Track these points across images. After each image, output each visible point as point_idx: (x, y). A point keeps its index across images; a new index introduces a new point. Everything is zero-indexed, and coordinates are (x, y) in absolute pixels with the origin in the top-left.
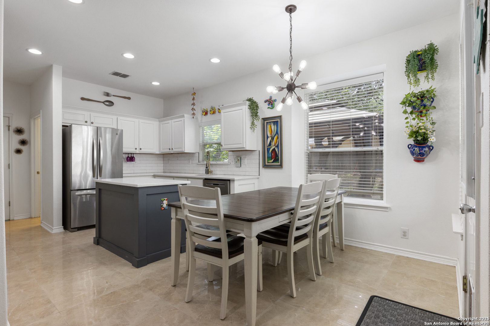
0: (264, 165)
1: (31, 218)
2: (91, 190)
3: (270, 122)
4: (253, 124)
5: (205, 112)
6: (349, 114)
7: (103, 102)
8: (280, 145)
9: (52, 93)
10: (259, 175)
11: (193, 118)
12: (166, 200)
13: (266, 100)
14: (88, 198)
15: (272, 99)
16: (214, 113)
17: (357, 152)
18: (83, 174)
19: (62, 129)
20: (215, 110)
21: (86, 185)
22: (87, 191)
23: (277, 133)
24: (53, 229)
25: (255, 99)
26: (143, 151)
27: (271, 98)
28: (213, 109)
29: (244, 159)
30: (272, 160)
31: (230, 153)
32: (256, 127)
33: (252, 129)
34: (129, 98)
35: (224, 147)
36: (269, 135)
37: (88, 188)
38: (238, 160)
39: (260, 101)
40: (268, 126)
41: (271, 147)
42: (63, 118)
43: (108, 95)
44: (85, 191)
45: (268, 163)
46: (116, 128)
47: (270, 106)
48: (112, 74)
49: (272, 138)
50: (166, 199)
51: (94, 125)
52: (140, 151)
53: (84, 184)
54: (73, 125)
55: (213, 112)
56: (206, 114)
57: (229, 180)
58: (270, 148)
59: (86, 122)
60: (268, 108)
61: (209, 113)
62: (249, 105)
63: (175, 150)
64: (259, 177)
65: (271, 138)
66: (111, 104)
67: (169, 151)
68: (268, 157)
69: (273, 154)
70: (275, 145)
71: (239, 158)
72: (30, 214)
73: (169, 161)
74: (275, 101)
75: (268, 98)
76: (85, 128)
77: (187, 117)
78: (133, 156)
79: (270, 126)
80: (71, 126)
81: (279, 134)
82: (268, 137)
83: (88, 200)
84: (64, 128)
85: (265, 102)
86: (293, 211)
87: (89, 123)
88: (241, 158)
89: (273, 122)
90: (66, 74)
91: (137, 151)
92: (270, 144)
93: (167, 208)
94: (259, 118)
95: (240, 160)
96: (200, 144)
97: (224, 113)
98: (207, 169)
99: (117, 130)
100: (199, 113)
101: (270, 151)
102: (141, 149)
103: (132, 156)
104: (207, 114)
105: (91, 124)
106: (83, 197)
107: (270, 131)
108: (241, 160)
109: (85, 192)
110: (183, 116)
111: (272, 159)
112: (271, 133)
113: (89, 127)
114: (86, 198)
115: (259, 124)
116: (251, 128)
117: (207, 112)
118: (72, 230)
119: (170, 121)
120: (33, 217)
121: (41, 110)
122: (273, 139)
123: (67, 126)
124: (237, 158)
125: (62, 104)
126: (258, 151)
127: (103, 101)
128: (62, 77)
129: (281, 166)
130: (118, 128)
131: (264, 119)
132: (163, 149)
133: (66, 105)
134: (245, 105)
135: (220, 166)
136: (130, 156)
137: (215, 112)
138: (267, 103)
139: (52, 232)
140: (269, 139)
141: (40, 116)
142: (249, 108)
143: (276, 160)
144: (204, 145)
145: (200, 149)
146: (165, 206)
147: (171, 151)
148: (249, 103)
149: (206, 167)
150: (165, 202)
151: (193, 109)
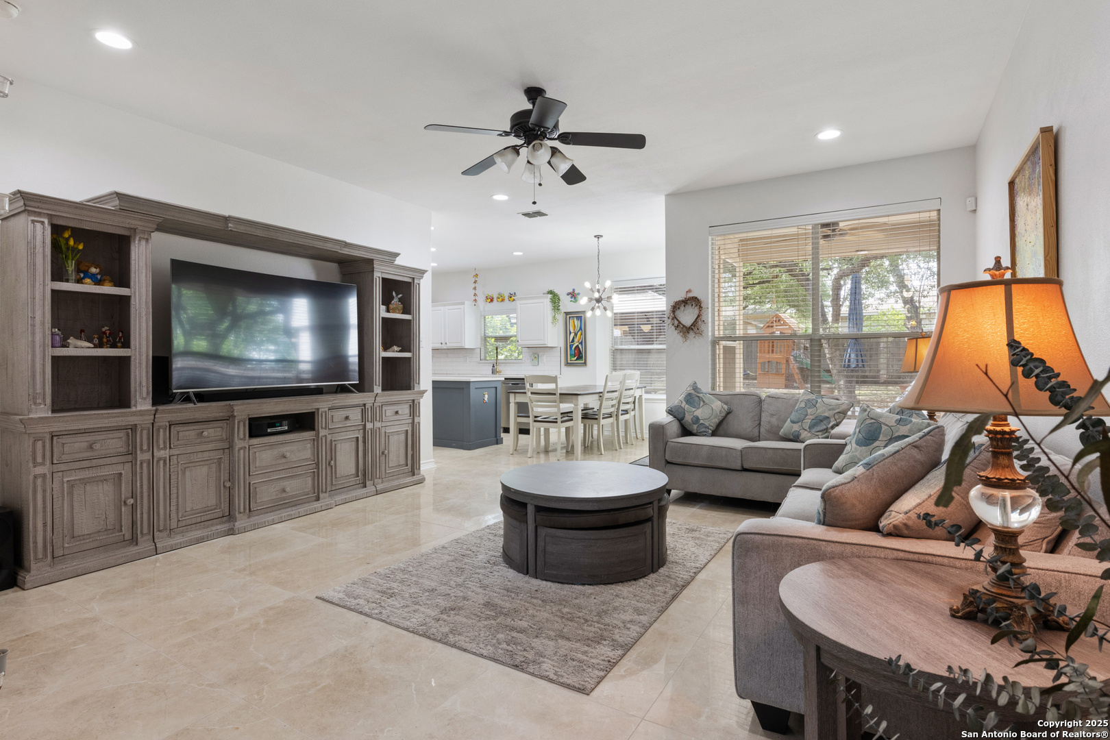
0: (566, 363)
3: (573, 317)
4: (554, 318)
5: (490, 298)
6: (653, 306)
8: (584, 342)
10: (561, 374)
11: (475, 305)
13: (569, 293)
15: (575, 292)
16: (503, 300)
17: (658, 349)
20: (504, 297)
23: (581, 329)
25: (556, 291)
28: (501, 296)
29: (542, 356)
31: (525, 350)
32: (558, 322)
33: (553, 323)
35: (521, 342)
36: (572, 331)
38: (535, 357)
39: (562, 293)
40: (571, 321)
45: (571, 360)
47: (573, 299)
55: (501, 300)
58: (573, 345)
60: (571, 301)
61: (495, 300)
62: (550, 298)
63: (450, 345)
65: (574, 334)
67: (441, 346)
68: (570, 355)
69: (576, 352)
70: (578, 341)
71: (537, 356)
74: (579, 294)
75: (571, 291)
77: (468, 304)
81: (582, 329)
82: (570, 333)
85: (568, 295)
86: (601, 395)
89: (576, 317)
92: (573, 341)
94: (561, 312)
96: (481, 337)
97: (520, 304)
98: (493, 368)
100: (481, 299)
101: (573, 348)
104: (492, 301)
107: (573, 326)
108: (538, 358)
110: (463, 303)
111: (575, 357)
112: (574, 329)
115: (560, 317)
117: (493, 299)
119: (443, 307)
122: (576, 334)
124: (534, 355)
129: (585, 363)
131: (567, 313)
132: (433, 344)
134: (547, 298)
135: (511, 365)
138: (570, 296)
140: (572, 335)
142: (550, 301)
143: (580, 358)
144: (485, 338)
145: (481, 344)
146: (486, 399)
147: (444, 346)
148: (550, 296)
149: (494, 366)
150: (486, 396)
151: (475, 295)
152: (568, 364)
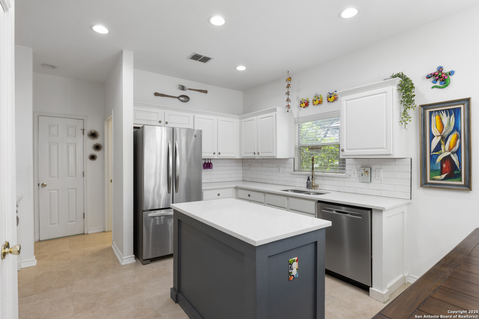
0: (423, 182)
1: (104, 232)
2: (165, 210)
3: (438, 111)
4: (404, 115)
5: (304, 103)
7: (178, 98)
8: (464, 150)
9: (122, 88)
10: (411, 199)
11: (288, 111)
12: (297, 261)
13: (431, 74)
14: (162, 221)
15: (443, 72)
16: (320, 103)
18: (156, 190)
19: (134, 132)
20: (322, 99)
21: (159, 205)
22: (161, 211)
23: (456, 129)
24: (123, 259)
25: (408, 73)
26: (222, 156)
27: (440, 69)
28: (318, 98)
29: (377, 170)
30: (443, 176)
31: (350, 160)
32: (410, 121)
33: (402, 124)
34: (206, 92)
35: (346, 152)
36: (435, 132)
37: (161, 207)
38: (367, 171)
40: (433, 118)
41: (441, 154)
42: (135, 118)
43: (183, 88)
44: (159, 211)
45: (433, 179)
46: (193, 128)
47: (438, 84)
48: (191, 58)
49: (443, 138)
50: (296, 258)
51: (169, 125)
52: (219, 155)
53: (157, 202)
54: (146, 127)
55: (318, 102)
56: (306, 106)
57: (371, 209)
58: (438, 155)
59: (160, 122)
60: (433, 87)
61: (311, 104)
62: (399, 85)
63: (262, 155)
64: (409, 201)
65: (440, 138)
66: (187, 99)
67: (254, 156)
68: (431, 171)
69: (444, 166)
70: (450, 150)
71: (369, 170)
72: (103, 227)
73: (250, 167)
75: (434, 70)
76: (158, 129)
77: (280, 110)
78: (211, 162)
79: (437, 117)
80: (143, 127)
82: (432, 137)
83: (162, 223)
84: (136, 130)
85: (428, 77)
87: (163, 123)
88: (371, 169)
89: (446, 110)
90: (138, 65)
91: (216, 156)
92: (438, 149)
93: (297, 276)
94: (414, 105)
95: (369, 171)
96: (295, 146)
97: (346, 101)
98: (309, 181)
99: (193, 130)
100: (295, 104)
101: (438, 160)
102: (219, 153)
103: (209, 162)
104: (308, 105)
105: (165, 124)
106: (156, 220)
107: (438, 125)
108: (371, 172)
109: (158, 213)
110: (275, 110)
111: (441, 174)
112: (440, 129)
113: (163, 128)
114: (160, 220)
115: (414, 115)
116: (401, 122)
117: (308, 103)
118: (144, 261)
119: (256, 117)
120: (106, 231)
121: (112, 110)
122: (445, 139)
123: (139, 128)
124: (364, 168)
125: (134, 101)
126: (410, 160)
127: (178, 96)
128: (134, 68)
129: (467, 187)
130: (195, 129)
131: (424, 107)
132: (244, 153)
133: (138, 102)
134: (393, 84)
135: (330, 179)
136: (207, 162)
137: (322, 102)
138: (432, 79)
139: (121, 263)
140: (437, 140)
141: (111, 118)
142: (399, 89)
143: (454, 176)
144: (300, 148)
145: (295, 153)
146: (294, 272)
147: (257, 156)
148: (398, 80)
149: (309, 179)
150: (295, 265)
151: (288, 100)
152: (424, 184)
